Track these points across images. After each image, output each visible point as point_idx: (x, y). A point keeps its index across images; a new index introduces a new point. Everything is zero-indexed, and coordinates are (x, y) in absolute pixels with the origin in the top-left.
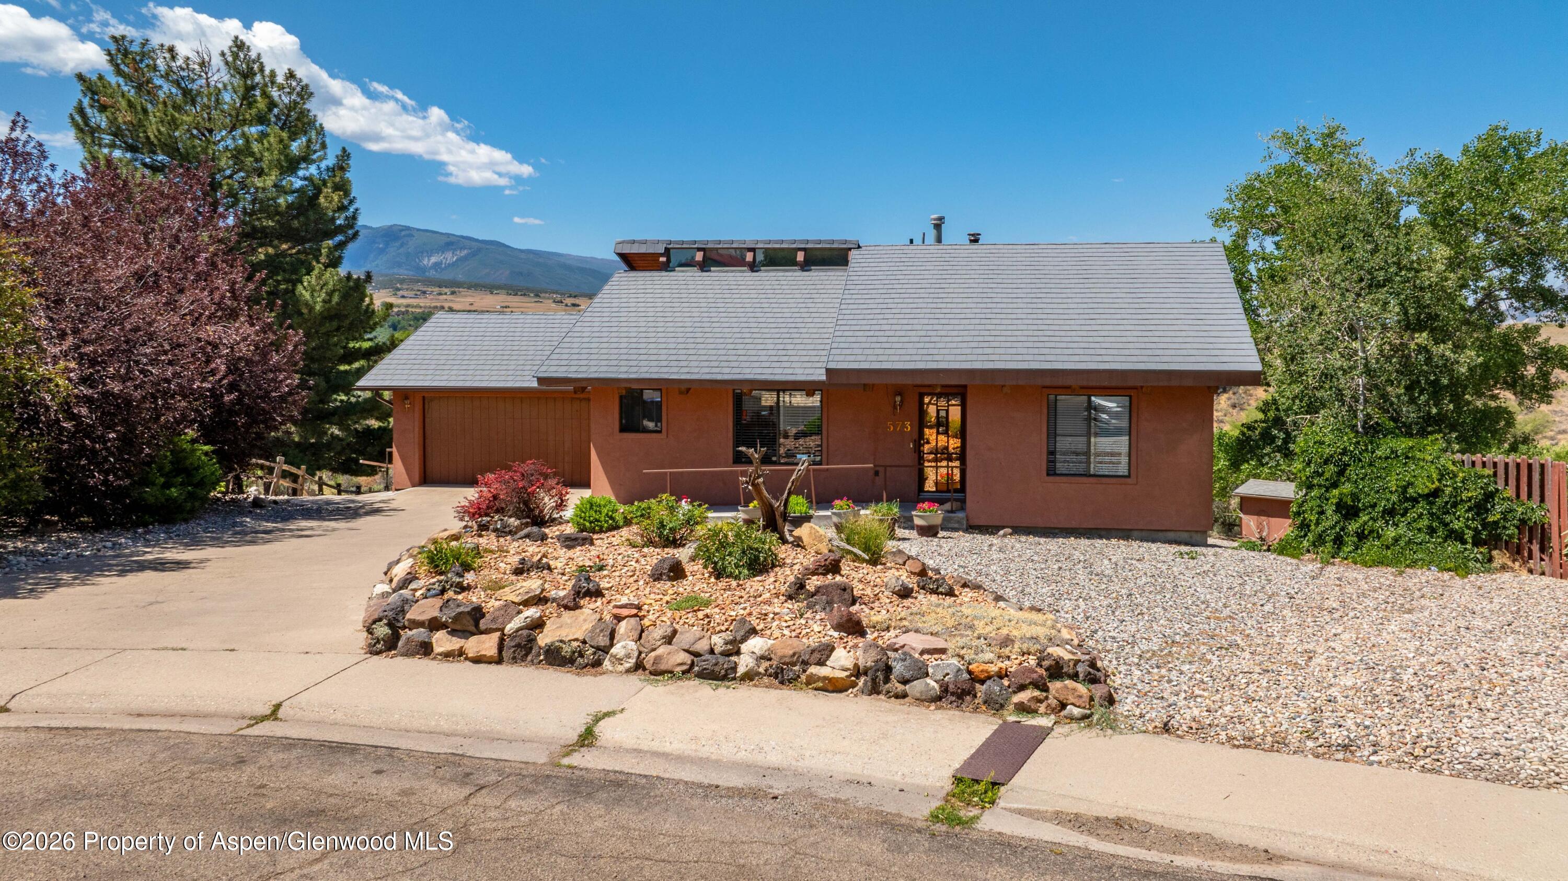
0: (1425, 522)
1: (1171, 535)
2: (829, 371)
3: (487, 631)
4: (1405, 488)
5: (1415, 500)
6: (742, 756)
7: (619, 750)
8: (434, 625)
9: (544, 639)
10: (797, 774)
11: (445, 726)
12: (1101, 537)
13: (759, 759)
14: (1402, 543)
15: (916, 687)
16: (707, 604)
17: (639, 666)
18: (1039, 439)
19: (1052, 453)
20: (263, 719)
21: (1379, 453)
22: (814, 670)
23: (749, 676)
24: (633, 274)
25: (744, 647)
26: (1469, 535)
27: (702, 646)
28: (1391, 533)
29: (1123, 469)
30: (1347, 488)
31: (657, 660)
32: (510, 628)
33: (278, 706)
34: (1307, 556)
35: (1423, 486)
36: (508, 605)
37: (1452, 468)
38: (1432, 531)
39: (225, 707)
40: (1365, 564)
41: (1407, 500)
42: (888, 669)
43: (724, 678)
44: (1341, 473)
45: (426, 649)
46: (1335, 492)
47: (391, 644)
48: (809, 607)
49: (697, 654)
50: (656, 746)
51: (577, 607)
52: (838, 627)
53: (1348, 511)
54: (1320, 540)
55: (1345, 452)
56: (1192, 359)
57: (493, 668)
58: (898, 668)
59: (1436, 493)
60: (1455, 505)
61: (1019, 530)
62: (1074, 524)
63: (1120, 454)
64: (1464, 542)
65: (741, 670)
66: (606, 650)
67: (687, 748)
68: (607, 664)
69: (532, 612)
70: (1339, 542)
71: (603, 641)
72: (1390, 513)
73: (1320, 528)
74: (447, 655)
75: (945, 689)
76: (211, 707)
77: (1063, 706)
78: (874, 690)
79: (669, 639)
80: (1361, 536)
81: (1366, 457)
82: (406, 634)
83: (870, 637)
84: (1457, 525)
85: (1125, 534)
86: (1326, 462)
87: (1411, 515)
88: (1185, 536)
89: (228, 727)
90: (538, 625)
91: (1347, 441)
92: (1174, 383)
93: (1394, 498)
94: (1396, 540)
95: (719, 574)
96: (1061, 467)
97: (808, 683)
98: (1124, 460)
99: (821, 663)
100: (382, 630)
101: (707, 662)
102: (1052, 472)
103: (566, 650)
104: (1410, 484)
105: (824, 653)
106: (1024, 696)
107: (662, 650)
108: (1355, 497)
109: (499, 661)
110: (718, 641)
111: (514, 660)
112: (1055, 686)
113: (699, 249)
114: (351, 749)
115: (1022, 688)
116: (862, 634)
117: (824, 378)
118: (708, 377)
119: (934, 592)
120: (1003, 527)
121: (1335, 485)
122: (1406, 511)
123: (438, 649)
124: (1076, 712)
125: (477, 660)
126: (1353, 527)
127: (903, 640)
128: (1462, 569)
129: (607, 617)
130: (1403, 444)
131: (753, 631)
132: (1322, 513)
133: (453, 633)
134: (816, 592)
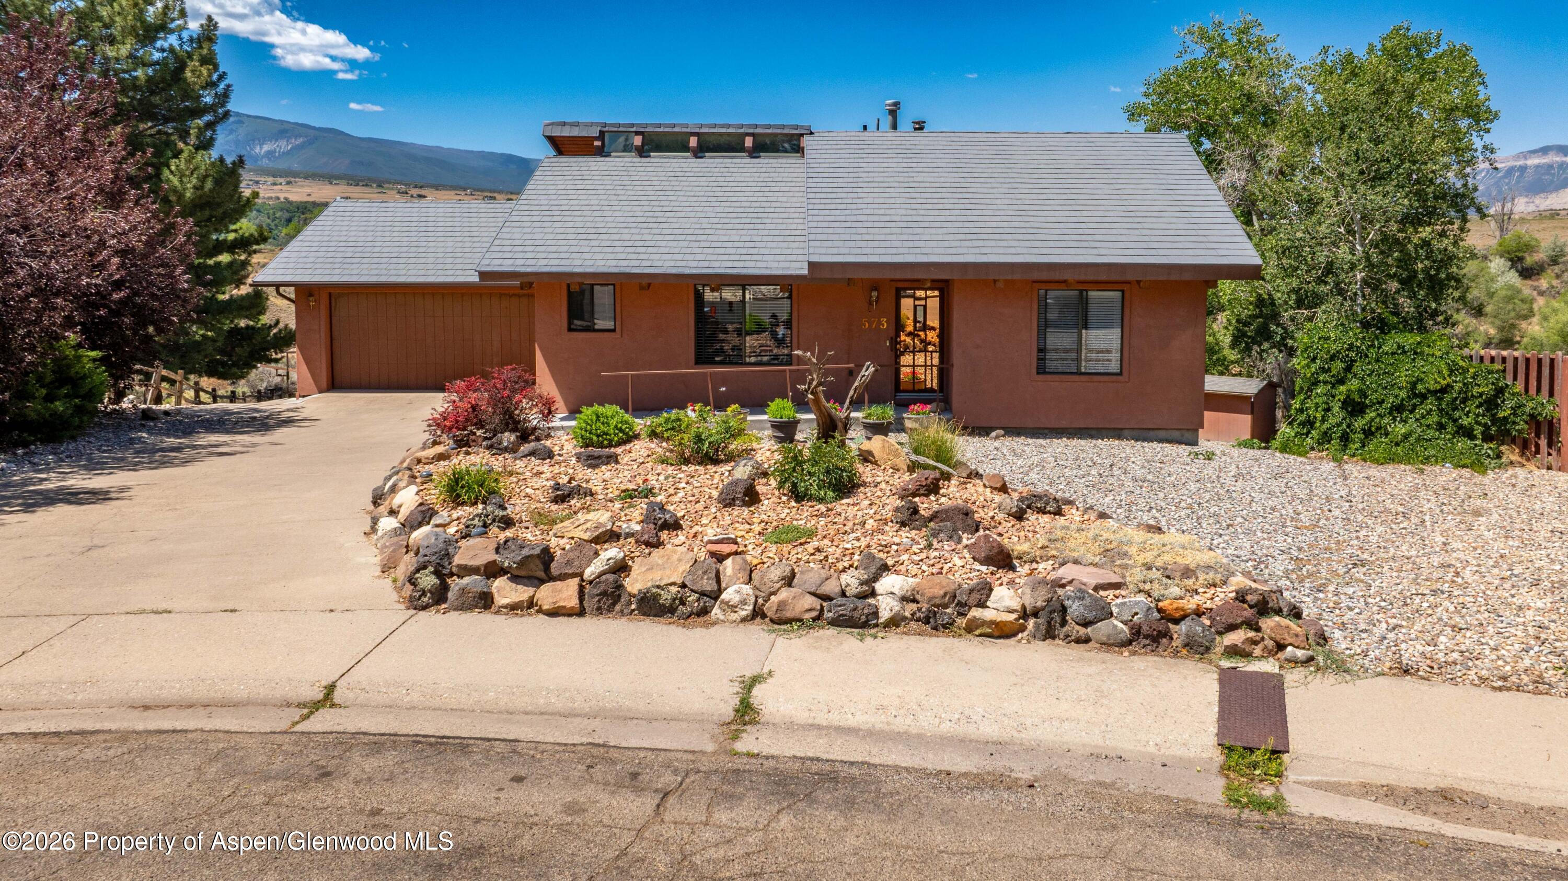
0: (1434, 419)
1: (1162, 434)
2: (812, 265)
3: (563, 577)
4: (1414, 384)
5: (1423, 397)
6: (946, 728)
7: (791, 727)
8: (492, 571)
9: (635, 583)
10: (1030, 750)
11: (558, 704)
12: (1092, 437)
13: (970, 730)
14: (1412, 440)
15: (1101, 629)
16: (812, 534)
17: (758, 613)
18: (1029, 336)
19: (1042, 350)
20: (316, 706)
21: (1386, 348)
22: (975, 613)
23: (895, 622)
25: (880, 586)
26: (1478, 431)
27: (831, 587)
28: (1401, 429)
29: (1114, 367)
30: (1354, 384)
31: (782, 605)
32: (590, 572)
33: (331, 689)
34: (1312, 454)
35: (1432, 382)
36: (580, 544)
37: (1462, 363)
38: (1441, 427)
39: (263, 692)
40: (1377, 462)
41: (1416, 396)
42: (1064, 610)
43: (865, 625)
44: (1348, 369)
45: (485, 601)
46: (1342, 388)
47: (439, 596)
48: (935, 534)
49: (827, 598)
50: (835, 719)
51: (658, 544)
52: (987, 561)
53: (1354, 407)
54: (1326, 438)
55: (1351, 347)
56: (1190, 252)
57: (575, 621)
58: (1075, 609)
59: (1444, 390)
60: (1464, 401)
61: (1013, 431)
62: (1064, 424)
63: (1108, 351)
64: (1472, 437)
65: (885, 615)
66: (715, 595)
67: (878, 721)
68: (716, 612)
69: (611, 553)
70: (1345, 439)
71: (708, 585)
72: (1398, 409)
73: (1326, 426)
74: (514, 608)
75: (1137, 633)
76: (240, 692)
77: (1281, 647)
78: (1049, 634)
79: (789, 580)
80: (1368, 433)
81: (1372, 353)
82: (456, 584)
83: (1024, 570)
84: (1465, 421)
85: (1117, 433)
86: (1333, 358)
87: (1420, 411)
88: (1176, 434)
89: (280, 721)
90: (621, 568)
91: (1354, 335)
92: (1174, 277)
93: (1403, 394)
94: (1406, 437)
95: (798, 496)
96: (1051, 365)
97: (969, 629)
98: (1115, 356)
99: (982, 605)
100: (428, 580)
101: (846, 607)
102: (1042, 370)
103: (666, 597)
104: (1419, 380)
105: (984, 591)
106: (1236, 637)
107: (784, 594)
108: (1362, 393)
109: (581, 613)
110: (851, 581)
111: (599, 611)
112: (1268, 623)
113: (637, 133)
114: (463, 745)
115: (1232, 628)
116: (1012, 568)
117: (805, 271)
118: (674, 271)
120: (993, 429)
121: (1342, 382)
122: (1414, 407)
123: (500, 600)
124: (1300, 654)
125: (554, 613)
126: (1359, 423)
127: (1067, 572)
128: (1478, 466)
129: (702, 555)
130: (1410, 340)
131: (885, 568)
132: (1328, 410)
133: (516, 579)
134: (933, 518)
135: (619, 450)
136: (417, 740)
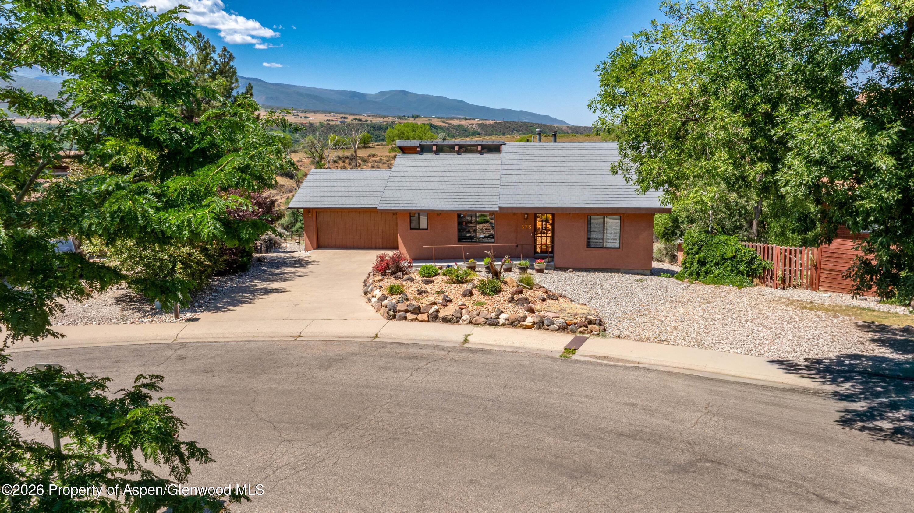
0: (730, 268)
1: (636, 271)
2: (500, 208)
3: (424, 313)
4: (723, 255)
5: (726, 260)
6: (509, 344)
7: (475, 343)
8: (407, 311)
9: (441, 315)
10: (524, 348)
11: (426, 339)
12: (608, 272)
13: (513, 345)
14: (721, 275)
15: (551, 327)
16: (485, 304)
17: (471, 322)
18: (584, 234)
19: (589, 239)
20: (375, 338)
21: (714, 241)
22: (522, 323)
23: (503, 325)
24: (405, 156)
25: (500, 317)
26: (745, 272)
27: (488, 316)
28: (717, 272)
29: (617, 245)
30: (702, 254)
31: (476, 320)
32: (430, 312)
33: (377, 335)
34: (687, 280)
35: (729, 255)
36: (427, 305)
37: (741, 248)
38: (732, 271)
40: (706, 284)
41: (724, 259)
42: (543, 322)
43: (496, 325)
44: (700, 249)
45: (405, 318)
46: (697, 256)
47: (394, 317)
48: (517, 305)
49: (487, 319)
50: (485, 342)
51: (446, 306)
52: (527, 311)
53: (702, 263)
54: (690, 275)
55: (701, 241)
56: (645, 202)
57: (427, 323)
58: (546, 322)
59: (734, 257)
60: (741, 262)
61: (575, 269)
62: (597, 267)
63: (615, 239)
64: (743, 275)
65: (501, 323)
66: (460, 318)
67: (494, 343)
68: (461, 322)
69: (435, 307)
70: (698, 275)
71: (459, 315)
72: (717, 264)
73: (691, 269)
74: (412, 320)
75: (559, 328)
76: (358, 335)
77: (592, 331)
78: (539, 328)
79: (478, 315)
80: (706, 273)
81: (710, 243)
82: (398, 314)
83: (537, 313)
84: (741, 269)
85: (617, 271)
86: (695, 244)
87: (725, 265)
88: (641, 271)
89: (370, 340)
90: (437, 311)
91: (703, 236)
92: (638, 212)
93: (719, 258)
94: (719, 275)
95: (484, 294)
96: (592, 245)
97: (520, 327)
98: (618, 241)
99: (524, 321)
100: (391, 313)
101: (491, 321)
102: (589, 246)
103: (448, 318)
104: (725, 253)
105: (525, 317)
106: (581, 329)
107: (477, 318)
108: (704, 258)
109: (428, 321)
110: (493, 315)
111: (433, 321)
112: (590, 326)
113: (434, 145)
114: (408, 344)
115: (581, 327)
116: (534, 313)
117: (498, 209)
118: (449, 209)
119: (552, 299)
120: (569, 268)
121: (697, 253)
122: (723, 264)
123: (409, 318)
124: (595, 333)
125: (422, 321)
126: (703, 269)
127: (546, 314)
128: (740, 286)
129: (457, 308)
130: (724, 238)
131: (502, 312)
132: (692, 264)
133: (412, 313)
134: (518, 300)
135: (434, 278)
136: (398, 343)
